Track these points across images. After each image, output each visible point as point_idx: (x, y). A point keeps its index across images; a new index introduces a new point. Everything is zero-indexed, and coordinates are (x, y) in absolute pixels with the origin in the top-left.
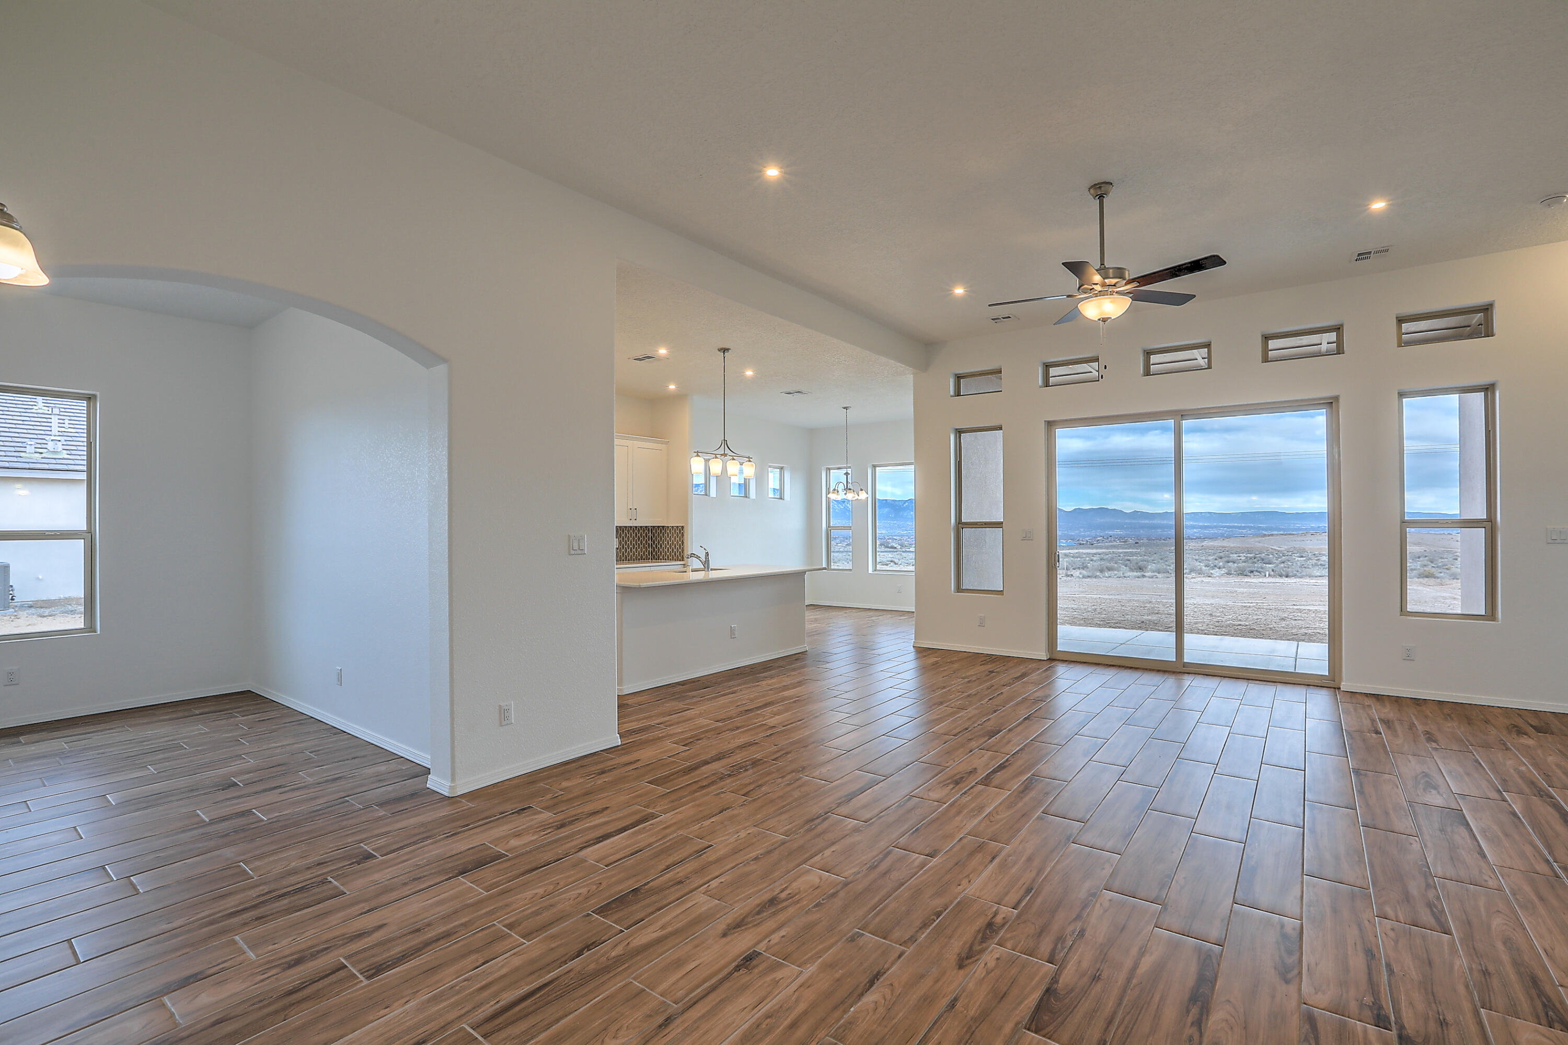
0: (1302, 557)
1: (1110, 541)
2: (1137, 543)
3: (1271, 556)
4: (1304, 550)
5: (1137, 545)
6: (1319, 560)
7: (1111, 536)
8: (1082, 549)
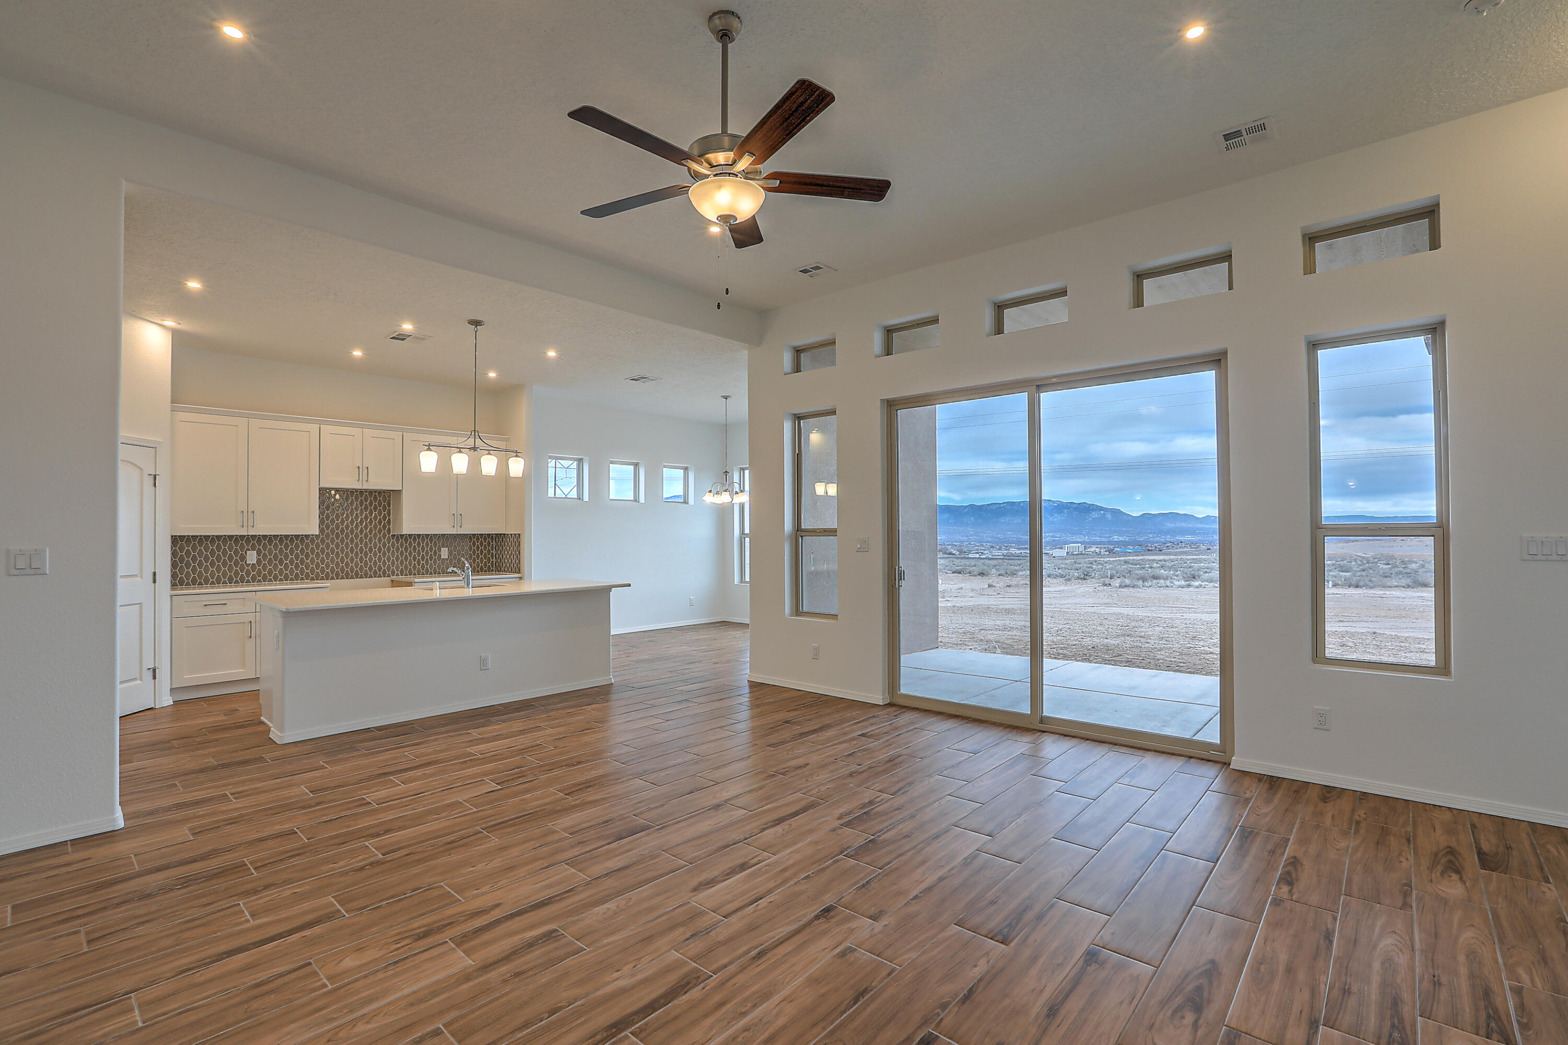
0: (1389, 564)
1: (1181, 547)
2: (1208, 549)
3: (1354, 563)
4: (1393, 557)
5: (1209, 551)
6: (1406, 567)
7: (1181, 542)
8: (1149, 555)
